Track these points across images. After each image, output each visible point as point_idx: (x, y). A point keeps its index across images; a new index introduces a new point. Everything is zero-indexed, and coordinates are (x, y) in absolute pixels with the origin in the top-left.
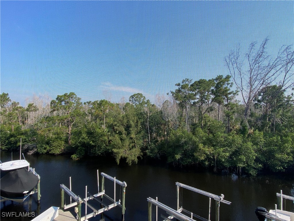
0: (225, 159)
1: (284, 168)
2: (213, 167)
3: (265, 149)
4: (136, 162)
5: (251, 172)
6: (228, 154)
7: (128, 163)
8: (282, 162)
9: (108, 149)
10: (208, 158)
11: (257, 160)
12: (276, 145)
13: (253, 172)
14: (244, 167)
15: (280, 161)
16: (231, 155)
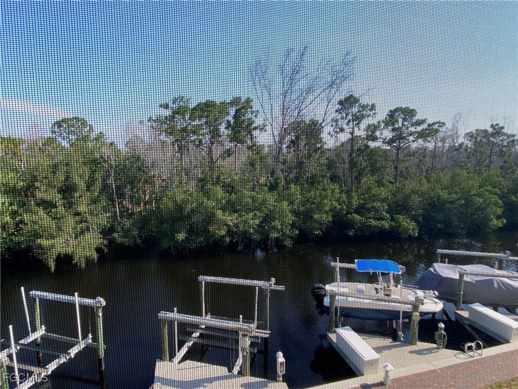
0: (254, 229)
1: (322, 231)
2: (237, 242)
3: (302, 209)
4: (93, 260)
5: (286, 243)
6: (257, 222)
7: (76, 264)
8: (321, 224)
9: (19, 243)
10: (230, 232)
11: (293, 226)
12: (313, 203)
13: (288, 243)
14: (277, 238)
15: (319, 223)
16: (262, 222)
